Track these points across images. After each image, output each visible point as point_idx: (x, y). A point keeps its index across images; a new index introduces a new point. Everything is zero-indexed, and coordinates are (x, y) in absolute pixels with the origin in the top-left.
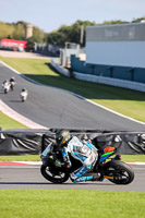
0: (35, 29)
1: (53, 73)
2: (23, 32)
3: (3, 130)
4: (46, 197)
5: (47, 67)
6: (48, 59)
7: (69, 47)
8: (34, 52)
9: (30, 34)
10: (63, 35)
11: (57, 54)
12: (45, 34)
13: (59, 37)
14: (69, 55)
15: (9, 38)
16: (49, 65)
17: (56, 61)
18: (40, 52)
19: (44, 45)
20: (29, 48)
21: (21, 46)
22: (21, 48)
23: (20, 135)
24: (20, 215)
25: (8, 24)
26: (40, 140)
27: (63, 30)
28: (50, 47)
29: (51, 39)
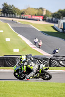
0: (47, 11)
1: (55, 31)
2: (42, 12)
3: (32, 56)
4: (52, 86)
5: (52, 28)
6: (53, 25)
7: (62, 19)
8: (46, 21)
9: (45, 13)
10: (60, 14)
11: (57, 22)
12: (52, 13)
13: (58, 14)
14: (62, 23)
15: (35, 15)
16: (53, 27)
17: (56, 25)
18: (49, 21)
19: (51, 18)
20: (44, 20)
21: (41, 19)
22: (41, 20)
23: (40, 58)
24: (40, 94)
25: (35, 9)
26: (49, 60)
27: (60, 12)
28: (54, 19)
29: (54, 15)
